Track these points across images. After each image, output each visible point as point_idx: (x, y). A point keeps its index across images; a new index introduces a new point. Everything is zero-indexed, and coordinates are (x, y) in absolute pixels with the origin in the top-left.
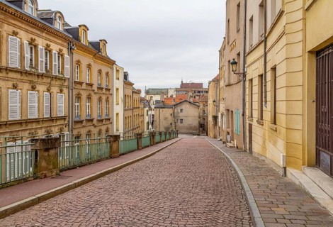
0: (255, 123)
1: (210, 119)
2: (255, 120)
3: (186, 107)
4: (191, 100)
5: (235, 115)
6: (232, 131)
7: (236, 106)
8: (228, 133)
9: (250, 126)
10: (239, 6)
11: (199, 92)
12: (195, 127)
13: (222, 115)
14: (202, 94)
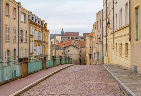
0: (105, 56)
1: (87, 56)
2: (105, 55)
3: (71, 49)
4: (75, 45)
5: (100, 54)
6: (99, 59)
7: (100, 51)
8: (97, 60)
9: (104, 57)
10: (101, 20)
11: (77, 38)
12: (76, 60)
13: (94, 54)
14: (79, 40)
